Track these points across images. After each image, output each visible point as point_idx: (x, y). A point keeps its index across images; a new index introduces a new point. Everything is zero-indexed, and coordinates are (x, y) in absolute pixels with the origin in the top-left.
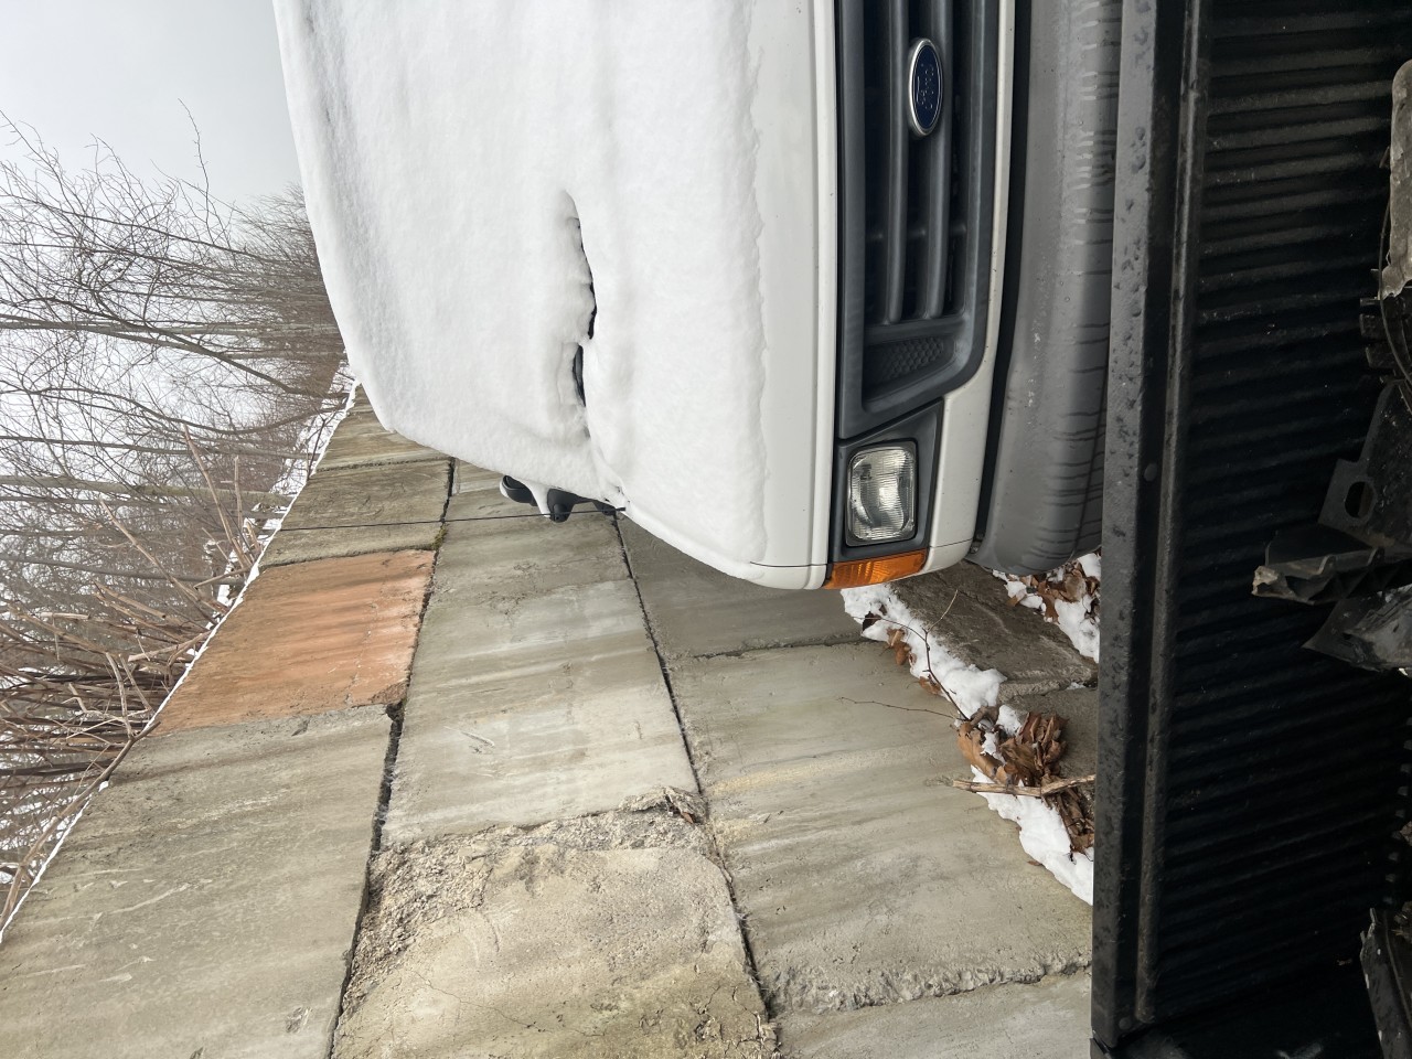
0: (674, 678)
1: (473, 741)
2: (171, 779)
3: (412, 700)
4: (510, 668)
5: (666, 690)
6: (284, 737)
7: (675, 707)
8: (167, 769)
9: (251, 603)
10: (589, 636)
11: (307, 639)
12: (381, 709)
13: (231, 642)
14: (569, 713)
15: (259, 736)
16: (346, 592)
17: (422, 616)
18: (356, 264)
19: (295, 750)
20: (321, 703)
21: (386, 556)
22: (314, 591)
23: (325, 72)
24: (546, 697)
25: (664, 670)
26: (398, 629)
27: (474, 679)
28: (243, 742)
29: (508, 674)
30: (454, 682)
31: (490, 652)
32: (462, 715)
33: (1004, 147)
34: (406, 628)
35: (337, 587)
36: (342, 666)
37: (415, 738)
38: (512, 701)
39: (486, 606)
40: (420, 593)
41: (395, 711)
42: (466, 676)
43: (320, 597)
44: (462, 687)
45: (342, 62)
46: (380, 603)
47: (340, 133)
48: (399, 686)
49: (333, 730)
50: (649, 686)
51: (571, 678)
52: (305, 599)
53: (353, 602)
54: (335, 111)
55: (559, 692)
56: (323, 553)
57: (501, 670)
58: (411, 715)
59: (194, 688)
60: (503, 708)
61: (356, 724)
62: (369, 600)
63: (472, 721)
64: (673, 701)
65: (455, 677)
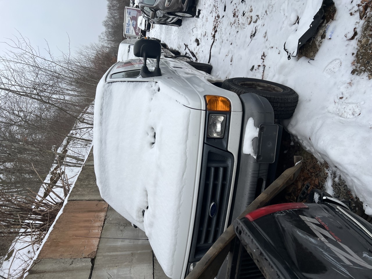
0: (155, 263)
1: (108, 275)
2: (42, 275)
3: (97, 258)
4: (120, 251)
5: (152, 267)
6: (67, 266)
7: (154, 272)
8: (42, 271)
9: (65, 213)
10: (139, 243)
11: (76, 230)
12: (90, 260)
13: (59, 228)
14: (130, 270)
15: (62, 264)
16: (86, 214)
17: (103, 227)
18: (102, 170)
19: (70, 271)
20: (77, 255)
21: (97, 202)
22: (80, 212)
23: (102, 134)
24: (126, 263)
25: (153, 259)
26: (97, 231)
27: (111, 254)
28: (58, 265)
29: (119, 253)
30: (107, 254)
31: (116, 244)
32: (107, 266)
33: (227, 219)
34: (99, 231)
35: (85, 212)
36: (83, 242)
37: (96, 272)
38: (118, 263)
39: (117, 227)
40: (103, 218)
41: (93, 261)
42: (110, 252)
43: (80, 215)
44: (108, 256)
45: (106, 134)
46: (94, 220)
47: (103, 146)
48: (95, 251)
49: (78, 265)
50: (149, 264)
51: (133, 258)
52: (77, 215)
53: (88, 219)
54: (103, 142)
55: (129, 262)
56: (83, 198)
57: (118, 251)
58: (97, 262)
59: (49, 243)
60: (116, 265)
61: (84, 264)
62: (91, 219)
63: (109, 268)
64: (154, 270)
65: (108, 252)
